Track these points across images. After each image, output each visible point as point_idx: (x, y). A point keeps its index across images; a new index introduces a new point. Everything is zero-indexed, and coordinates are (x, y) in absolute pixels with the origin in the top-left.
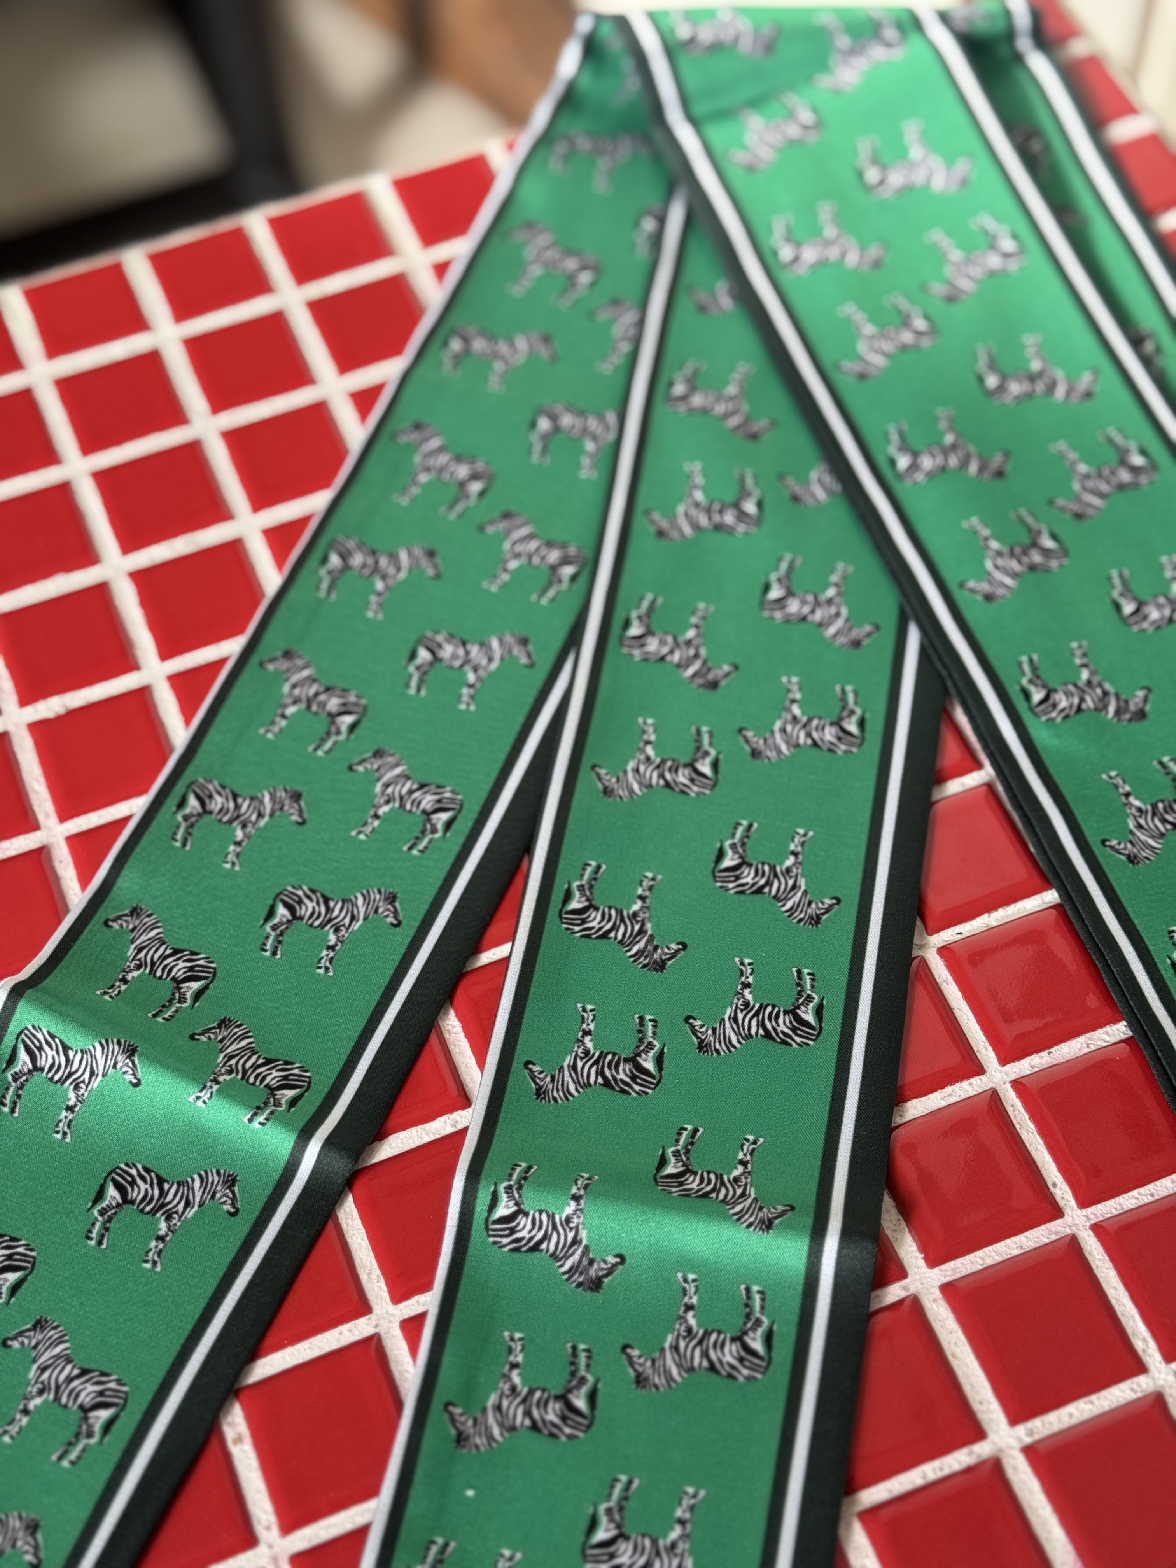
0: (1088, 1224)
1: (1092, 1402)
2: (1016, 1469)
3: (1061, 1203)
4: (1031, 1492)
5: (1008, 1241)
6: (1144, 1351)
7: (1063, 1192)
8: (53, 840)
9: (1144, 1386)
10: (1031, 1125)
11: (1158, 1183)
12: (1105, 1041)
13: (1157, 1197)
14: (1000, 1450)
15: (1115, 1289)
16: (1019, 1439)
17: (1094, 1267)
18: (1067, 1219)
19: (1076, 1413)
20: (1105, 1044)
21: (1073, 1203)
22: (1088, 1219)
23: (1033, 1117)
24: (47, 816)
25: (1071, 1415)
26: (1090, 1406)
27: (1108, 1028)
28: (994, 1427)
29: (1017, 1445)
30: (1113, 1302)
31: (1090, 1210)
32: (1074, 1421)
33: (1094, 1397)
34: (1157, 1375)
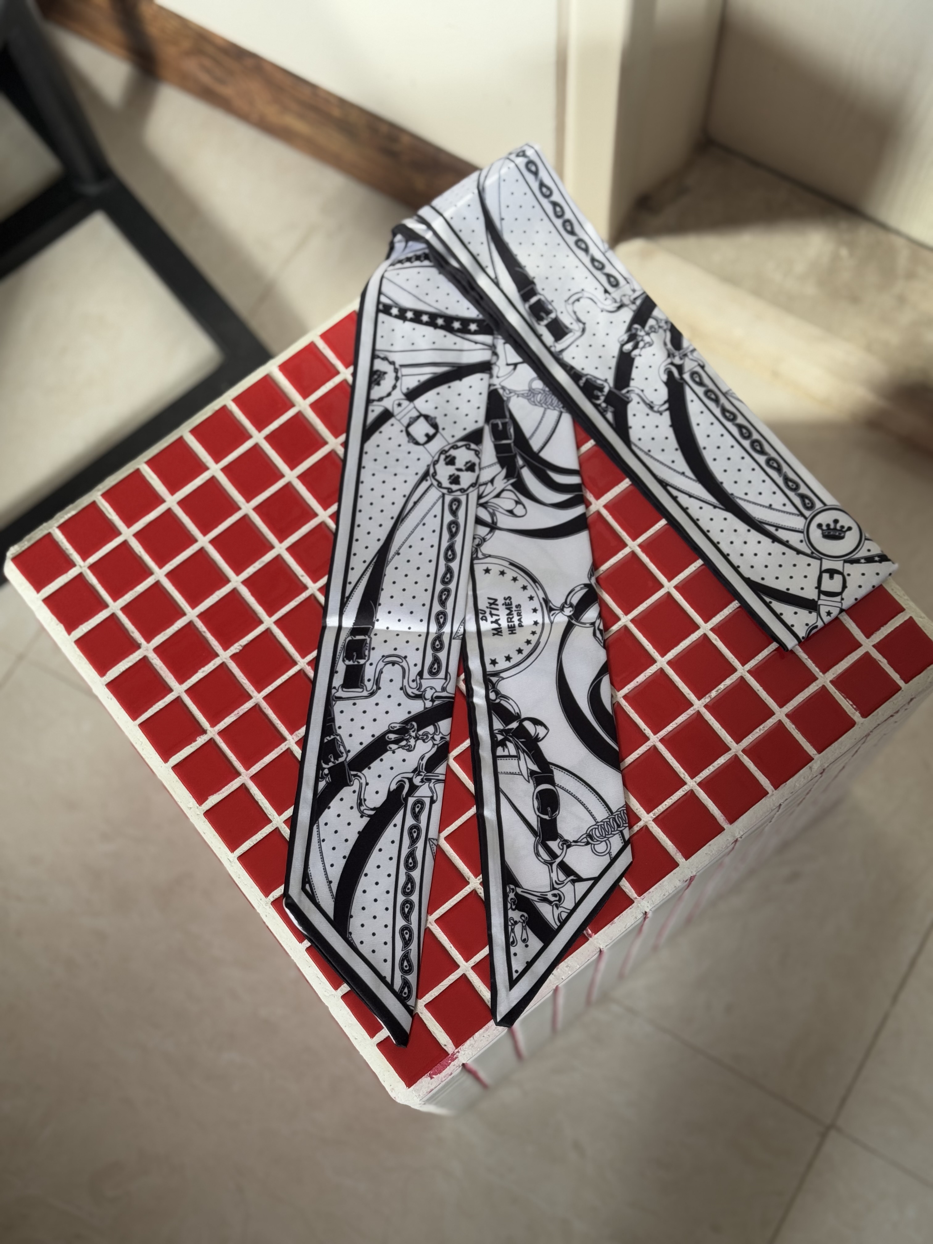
0: (658, 740)
1: (671, 799)
2: (652, 827)
3: (648, 735)
4: (659, 833)
5: (634, 753)
6: (684, 777)
7: (648, 731)
8: (258, 701)
9: (686, 788)
10: (632, 711)
11: (677, 719)
12: (650, 673)
13: (678, 724)
14: (646, 822)
15: (671, 759)
16: (652, 817)
17: (663, 754)
18: (651, 740)
19: (667, 804)
20: (650, 674)
21: (652, 734)
22: (658, 738)
23: (633, 708)
24: (253, 692)
25: (666, 805)
26: (671, 800)
27: (651, 668)
28: (642, 816)
29: (651, 819)
30: (671, 764)
31: (658, 735)
32: (667, 806)
33: (671, 797)
34: (690, 784)
